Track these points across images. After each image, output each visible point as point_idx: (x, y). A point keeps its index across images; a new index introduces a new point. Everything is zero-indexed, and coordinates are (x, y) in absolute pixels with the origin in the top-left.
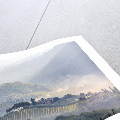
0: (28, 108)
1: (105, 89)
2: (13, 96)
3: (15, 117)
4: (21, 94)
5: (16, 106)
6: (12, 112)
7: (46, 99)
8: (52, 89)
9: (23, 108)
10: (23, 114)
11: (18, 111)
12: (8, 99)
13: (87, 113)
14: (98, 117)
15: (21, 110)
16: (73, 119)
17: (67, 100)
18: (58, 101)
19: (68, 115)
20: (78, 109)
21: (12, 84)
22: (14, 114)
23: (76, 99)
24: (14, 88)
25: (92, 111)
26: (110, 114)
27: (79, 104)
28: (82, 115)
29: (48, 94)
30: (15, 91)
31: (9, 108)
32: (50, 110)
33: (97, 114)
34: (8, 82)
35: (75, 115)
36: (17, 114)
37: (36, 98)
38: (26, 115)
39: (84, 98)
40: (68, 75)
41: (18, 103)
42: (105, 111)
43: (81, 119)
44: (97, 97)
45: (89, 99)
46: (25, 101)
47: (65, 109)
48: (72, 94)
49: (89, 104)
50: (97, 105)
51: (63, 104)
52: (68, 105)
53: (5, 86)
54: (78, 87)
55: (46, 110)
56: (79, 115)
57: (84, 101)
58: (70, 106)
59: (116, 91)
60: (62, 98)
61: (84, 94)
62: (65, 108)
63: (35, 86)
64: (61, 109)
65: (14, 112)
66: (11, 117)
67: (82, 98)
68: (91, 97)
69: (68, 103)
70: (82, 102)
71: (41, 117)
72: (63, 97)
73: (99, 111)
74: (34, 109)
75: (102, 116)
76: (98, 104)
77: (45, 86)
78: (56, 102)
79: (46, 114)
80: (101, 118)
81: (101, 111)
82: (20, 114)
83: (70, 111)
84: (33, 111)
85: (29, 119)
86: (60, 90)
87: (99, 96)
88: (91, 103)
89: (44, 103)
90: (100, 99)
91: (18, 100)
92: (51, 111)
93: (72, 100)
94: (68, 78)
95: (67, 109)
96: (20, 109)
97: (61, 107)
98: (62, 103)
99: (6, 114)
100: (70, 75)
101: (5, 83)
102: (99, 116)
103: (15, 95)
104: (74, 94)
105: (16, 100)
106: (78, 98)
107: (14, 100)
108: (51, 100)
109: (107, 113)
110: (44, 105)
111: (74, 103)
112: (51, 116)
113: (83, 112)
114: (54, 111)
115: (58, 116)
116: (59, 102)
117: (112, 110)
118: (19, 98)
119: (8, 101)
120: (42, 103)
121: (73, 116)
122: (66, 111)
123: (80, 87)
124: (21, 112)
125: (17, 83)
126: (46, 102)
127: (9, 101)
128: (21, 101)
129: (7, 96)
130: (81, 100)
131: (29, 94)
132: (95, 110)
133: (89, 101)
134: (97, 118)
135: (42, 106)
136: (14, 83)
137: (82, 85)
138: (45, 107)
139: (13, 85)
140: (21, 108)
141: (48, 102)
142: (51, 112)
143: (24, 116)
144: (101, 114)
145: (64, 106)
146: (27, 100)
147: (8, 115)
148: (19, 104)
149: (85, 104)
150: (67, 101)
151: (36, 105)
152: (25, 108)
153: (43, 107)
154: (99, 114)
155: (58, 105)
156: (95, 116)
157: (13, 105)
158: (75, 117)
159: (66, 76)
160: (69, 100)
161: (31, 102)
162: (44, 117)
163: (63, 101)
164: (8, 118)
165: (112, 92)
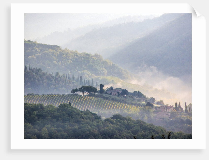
0: (93, 96)
1: (179, 104)
2: (86, 75)
3: (77, 101)
4: (94, 75)
5: (83, 89)
6: (77, 95)
7: (115, 88)
8: (127, 77)
9: (88, 94)
10: (86, 101)
11: (83, 95)
12: (79, 77)
13: (144, 123)
14: (151, 133)
15: (86, 96)
16: (127, 122)
17: (134, 97)
18: (125, 95)
19: (125, 116)
20: (138, 114)
21: (92, 56)
22: (77, 98)
23: (143, 101)
24: (91, 63)
25: (150, 123)
26: (164, 137)
27: (143, 109)
28: (138, 122)
29: (120, 83)
30: (91, 68)
31: (75, 88)
32: (112, 104)
33: (152, 129)
34: (88, 53)
35: (132, 119)
36: (80, 99)
37: (106, 84)
38: (88, 103)
39: (152, 106)
40: (153, 67)
41: (87, 85)
42: (162, 130)
43: (135, 126)
44: (165, 110)
45: (156, 109)
46: (94, 86)
47: (126, 108)
48: (143, 94)
49: (153, 114)
50: (159, 120)
51: (128, 101)
52: (132, 104)
53: (83, 57)
54: (154, 88)
55: (108, 104)
56: (135, 120)
57: (149, 108)
58: (133, 107)
59: (189, 110)
60: (131, 94)
61: (156, 100)
62: (127, 106)
63: (113, 67)
64: (123, 107)
65: (79, 96)
66: (74, 99)
67: (150, 104)
68: (159, 107)
69: (133, 102)
70: (147, 108)
71: (100, 111)
72: (132, 92)
73: (157, 127)
74: (98, 98)
75: (155, 134)
76: (161, 119)
77: (122, 70)
78: (123, 96)
79: (106, 109)
80: (153, 136)
81: (158, 128)
82: (83, 100)
83: (129, 113)
84: (95, 101)
85: (88, 110)
86: (134, 82)
87: (168, 111)
88: (155, 115)
89: (111, 94)
90: (167, 115)
91: (89, 81)
92: (113, 106)
93: (139, 100)
94: (152, 70)
95: (128, 110)
96: (85, 94)
97: (124, 104)
98: (127, 99)
99: (70, 94)
100: (156, 68)
101: (84, 53)
102: (153, 133)
103: (88, 73)
104: (145, 95)
105: (87, 80)
106: (146, 102)
107: (84, 80)
108: (119, 91)
109: (163, 134)
110: (110, 96)
111: (139, 105)
112: (109, 112)
113: (141, 120)
114: (115, 106)
115: (115, 114)
116: (125, 97)
117: (169, 133)
118: (90, 79)
119: (78, 78)
120: (109, 93)
121: (129, 119)
122: (126, 111)
123: (156, 90)
124: (84, 98)
125: (97, 57)
126: (113, 93)
127: (80, 79)
128: (90, 85)
129: (80, 72)
130: (147, 106)
131: (102, 77)
132: (154, 125)
133: (154, 111)
134: (149, 133)
135: (107, 96)
136: (94, 56)
137: (160, 88)
138: (109, 100)
139: (92, 58)
140: (87, 92)
141: (115, 94)
142: (112, 108)
143: (85, 105)
144: (156, 132)
145: (128, 104)
146: (96, 84)
147: (71, 95)
148: (87, 87)
149: (148, 112)
150: (134, 99)
151: (102, 94)
152: (91, 95)
153: (107, 98)
154: (154, 131)
155: (123, 101)
156: (149, 130)
157: (81, 86)
158: (130, 121)
159: (151, 67)
160: (136, 98)
161: (98, 89)
162: (102, 112)
163: (130, 97)
164: (70, 99)
165: (184, 110)
